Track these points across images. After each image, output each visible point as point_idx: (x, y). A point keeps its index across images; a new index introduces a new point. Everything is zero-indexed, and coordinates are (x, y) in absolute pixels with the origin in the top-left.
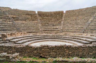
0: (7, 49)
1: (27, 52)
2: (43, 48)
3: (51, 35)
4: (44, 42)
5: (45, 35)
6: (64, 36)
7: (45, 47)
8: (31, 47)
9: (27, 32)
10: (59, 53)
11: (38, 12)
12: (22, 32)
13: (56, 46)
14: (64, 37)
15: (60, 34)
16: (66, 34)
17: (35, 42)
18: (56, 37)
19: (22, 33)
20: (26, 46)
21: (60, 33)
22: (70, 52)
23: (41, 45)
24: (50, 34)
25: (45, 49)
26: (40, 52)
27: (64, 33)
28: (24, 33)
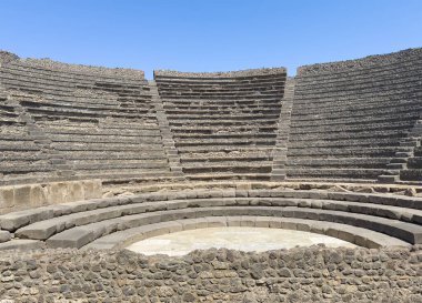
0: (8, 278)
1: (120, 292)
3: (232, 191)
5: (200, 192)
6: (296, 201)
7: (216, 263)
11: (156, 77)
14: (299, 206)
15: (275, 190)
16: (308, 187)
17: (149, 235)
18: (259, 204)
19: (77, 187)
20: (114, 257)
21: (274, 184)
23: (195, 252)
24: (226, 187)
25: (218, 272)
26: (189, 289)
27: (298, 184)
28: (90, 185)
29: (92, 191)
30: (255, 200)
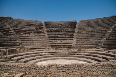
0: (8, 69)
1: (32, 72)
2: (51, 68)
3: (62, 51)
4: (53, 60)
5: (54, 51)
6: (77, 53)
7: (53, 67)
8: (37, 66)
9: (31, 47)
10: (70, 73)
12: (25, 47)
13: (66, 65)
14: (77, 54)
15: (72, 51)
16: (80, 50)
17: (41, 61)
19: (24, 49)
20: (31, 65)
21: (72, 49)
22: (83, 72)
23: (49, 64)
24: (60, 50)
25: (54, 69)
26: (47, 72)
27: (78, 49)
29: (28, 50)
30: (67, 53)
